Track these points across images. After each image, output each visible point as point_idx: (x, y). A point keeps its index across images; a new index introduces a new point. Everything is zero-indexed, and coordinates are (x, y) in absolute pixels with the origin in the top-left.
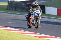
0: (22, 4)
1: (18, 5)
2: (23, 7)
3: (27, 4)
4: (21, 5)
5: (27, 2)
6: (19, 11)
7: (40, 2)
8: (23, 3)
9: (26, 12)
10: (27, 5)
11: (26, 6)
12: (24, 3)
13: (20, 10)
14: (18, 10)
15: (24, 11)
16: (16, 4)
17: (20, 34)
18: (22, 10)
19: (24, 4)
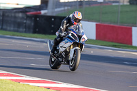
0: (17, 15)
1: (8, 16)
2: (19, 20)
3: (28, 14)
4: (15, 17)
5: (27, 10)
6: (10, 31)
7: (56, 10)
8: (19, 12)
9: (25, 32)
10: (28, 17)
11: (26, 19)
12: (21, 12)
13: (12, 29)
14: (8, 28)
15: (21, 30)
16: (3, 15)
17: (12, 82)
18: (16, 29)
19: (20, 15)
